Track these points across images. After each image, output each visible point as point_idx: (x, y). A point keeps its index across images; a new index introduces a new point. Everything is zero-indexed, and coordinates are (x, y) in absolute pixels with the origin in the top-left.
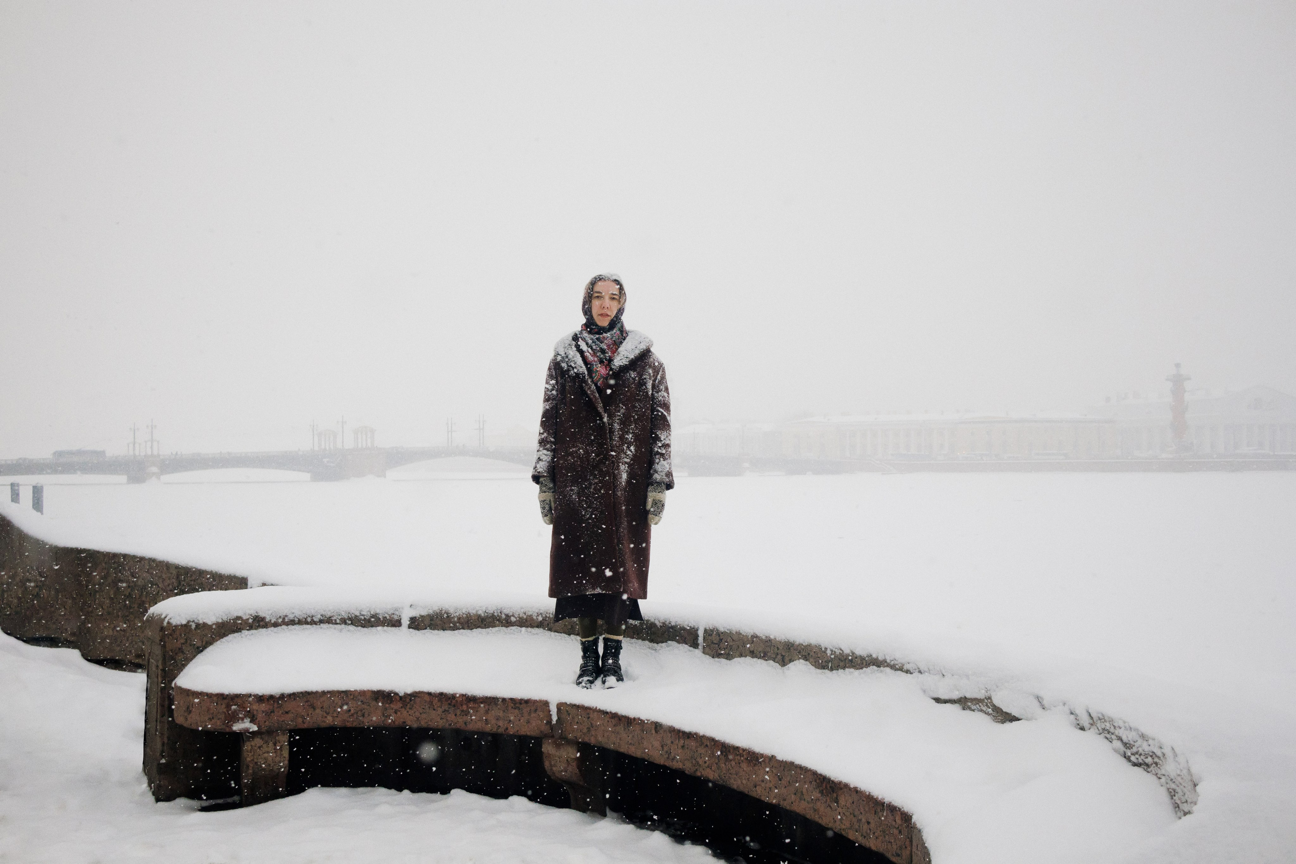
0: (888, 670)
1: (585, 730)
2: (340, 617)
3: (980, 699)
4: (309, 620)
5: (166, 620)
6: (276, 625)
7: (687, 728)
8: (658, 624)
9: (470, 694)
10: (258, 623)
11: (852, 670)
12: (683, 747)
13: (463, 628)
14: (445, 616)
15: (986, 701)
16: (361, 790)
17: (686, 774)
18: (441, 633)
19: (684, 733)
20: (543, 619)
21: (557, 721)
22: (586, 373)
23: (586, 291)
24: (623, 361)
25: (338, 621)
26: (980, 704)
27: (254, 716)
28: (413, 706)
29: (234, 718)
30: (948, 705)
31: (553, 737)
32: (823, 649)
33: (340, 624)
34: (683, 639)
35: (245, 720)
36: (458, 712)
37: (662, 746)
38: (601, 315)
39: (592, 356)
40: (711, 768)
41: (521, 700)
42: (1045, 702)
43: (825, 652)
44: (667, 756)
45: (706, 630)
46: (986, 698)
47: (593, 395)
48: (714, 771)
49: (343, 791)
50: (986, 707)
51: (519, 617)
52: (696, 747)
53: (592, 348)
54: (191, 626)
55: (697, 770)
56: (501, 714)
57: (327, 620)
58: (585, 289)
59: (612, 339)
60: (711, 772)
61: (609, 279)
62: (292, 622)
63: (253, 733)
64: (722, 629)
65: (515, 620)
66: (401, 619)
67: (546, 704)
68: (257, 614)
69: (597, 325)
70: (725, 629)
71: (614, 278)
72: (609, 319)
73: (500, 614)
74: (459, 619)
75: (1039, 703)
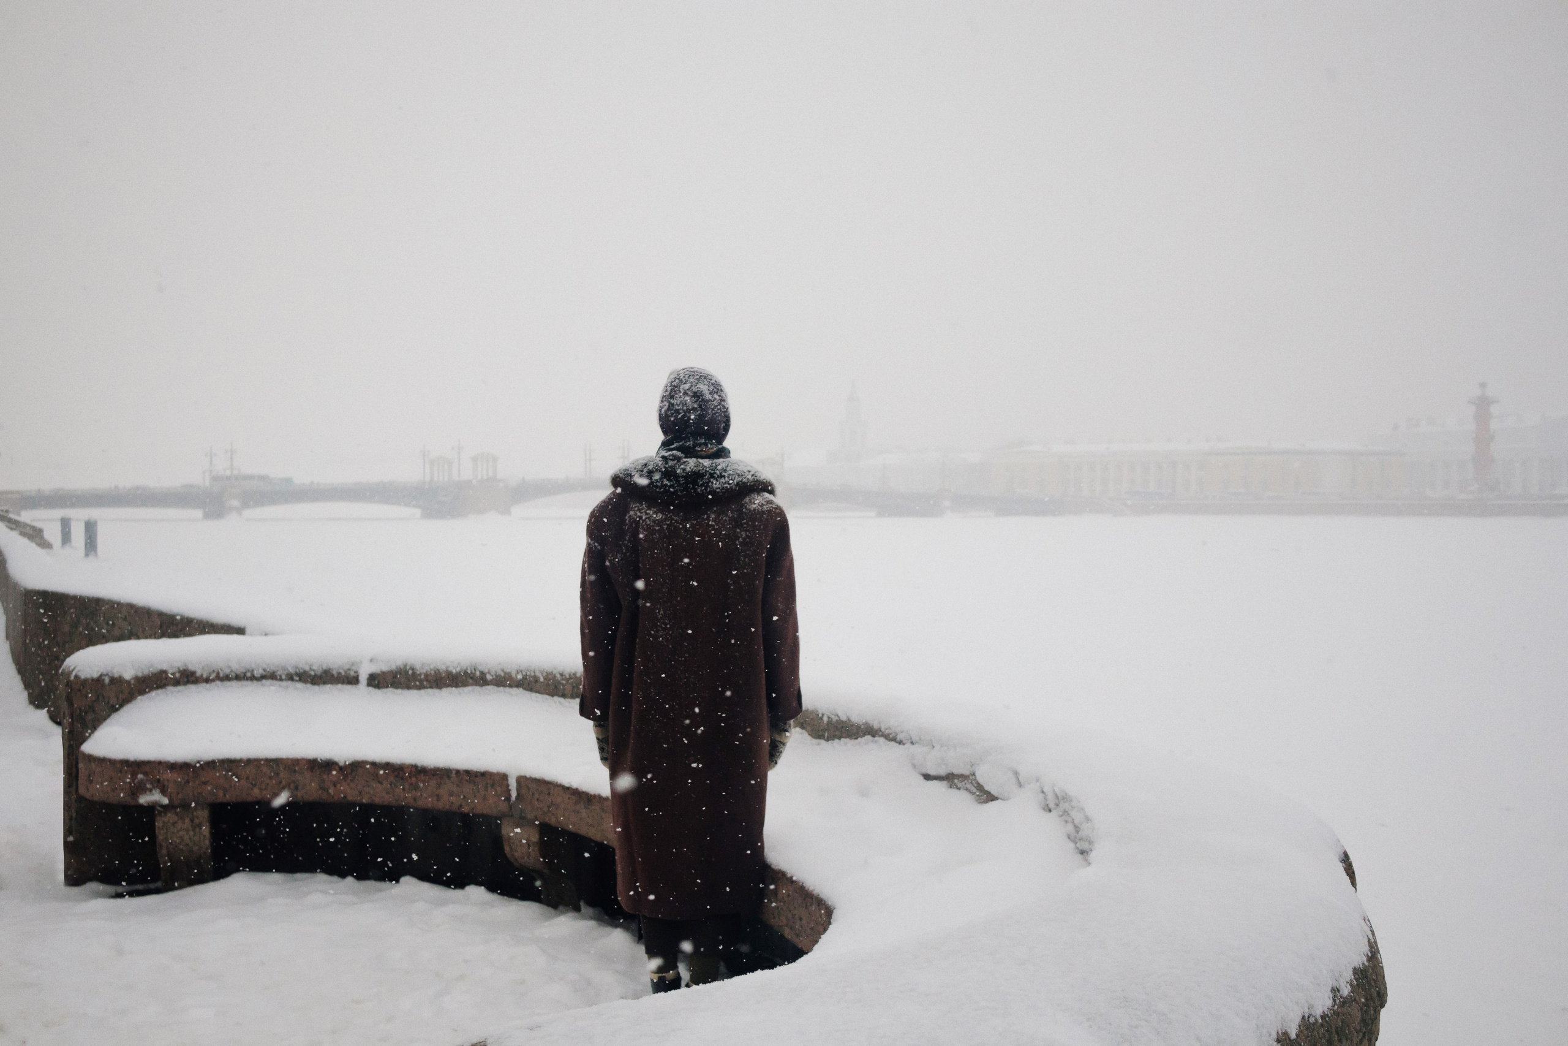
0: (882, 740)
1: (546, 809)
2: (285, 672)
3: (966, 776)
4: (249, 675)
5: (74, 674)
6: (207, 680)
9: (419, 764)
10: (187, 678)
11: (847, 740)
13: (431, 687)
14: (410, 672)
15: (971, 778)
16: (299, 875)
18: (406, 692)
20: (523, 678)
21: (516, 797)
25: (284, 677)
26: (966, 781)
27: (164, 786)
28: (355, 778)
29: (140, 789)
30: (935, 782)
31: (512, 816)
32: (820, 715)
33: (286, 680)
35: (154, 791)
36: (407, 786)
41: (477, 772)
42: (1021, 779)
43: (821, 718)
46: (971, 774)
49: (275, 877)
50: (970, 784)
51: (496, 675)
54: (104, 680)
56: (454, 788)
57: (271, 676)
62: (227, 678)
63: (164, 807)
65: (491, 678)
66: (358, 676)
67: (504, 777)
68: (185, 668)
73: (473, 671)
74: (426, 675)
75: (1016, 779)
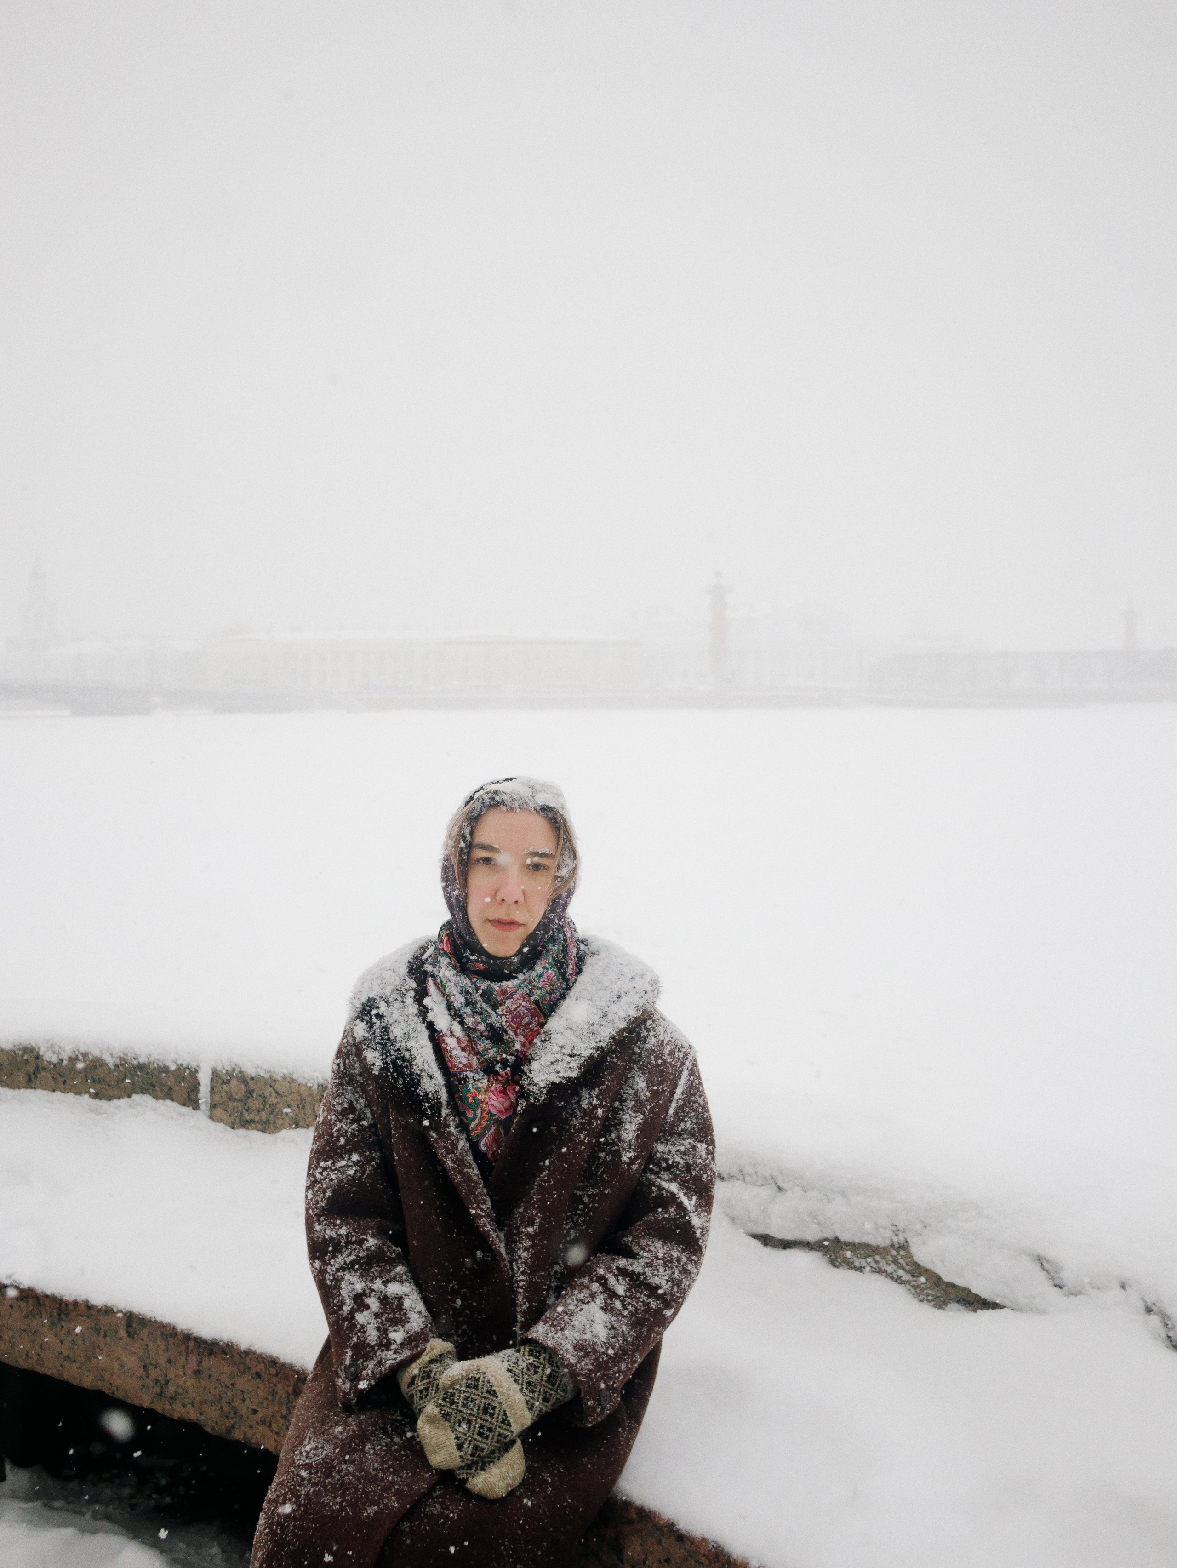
3: (878, 1247)
7: (207, 1330)
8: (110, 1062)
12: (198, 1373)
15: (894, 1253)
17: (206, 1432)
19: (199, 1342)
22: (444, 1096)
23: (451, 842)
24: (560, 1067)
26: (877, 1258)
30: (794, 1252)
34: (165, 1089)
37: (145, 1367)
38: (499, 923)
39: (463, 1049)
40: (270, 1426)
42: (1066, 1276)
44: (157, 1390)
45: (215, 1074)
46: (893, 1246)
47: (461, 1172)
48: (278, 1434)
50: (893, 1265)
52: (231, 1376)
53: (462, 1023)
55: (233, 1426)
58: (450, 836)
59: (530, 995)
60: (269, 1433)
61: (524, 806)
64: (250, 1070)
69: (482, 952)
70: (259, 1070)
71: (542, 799)
72: (520, 933)
75: (1045, 1272)
